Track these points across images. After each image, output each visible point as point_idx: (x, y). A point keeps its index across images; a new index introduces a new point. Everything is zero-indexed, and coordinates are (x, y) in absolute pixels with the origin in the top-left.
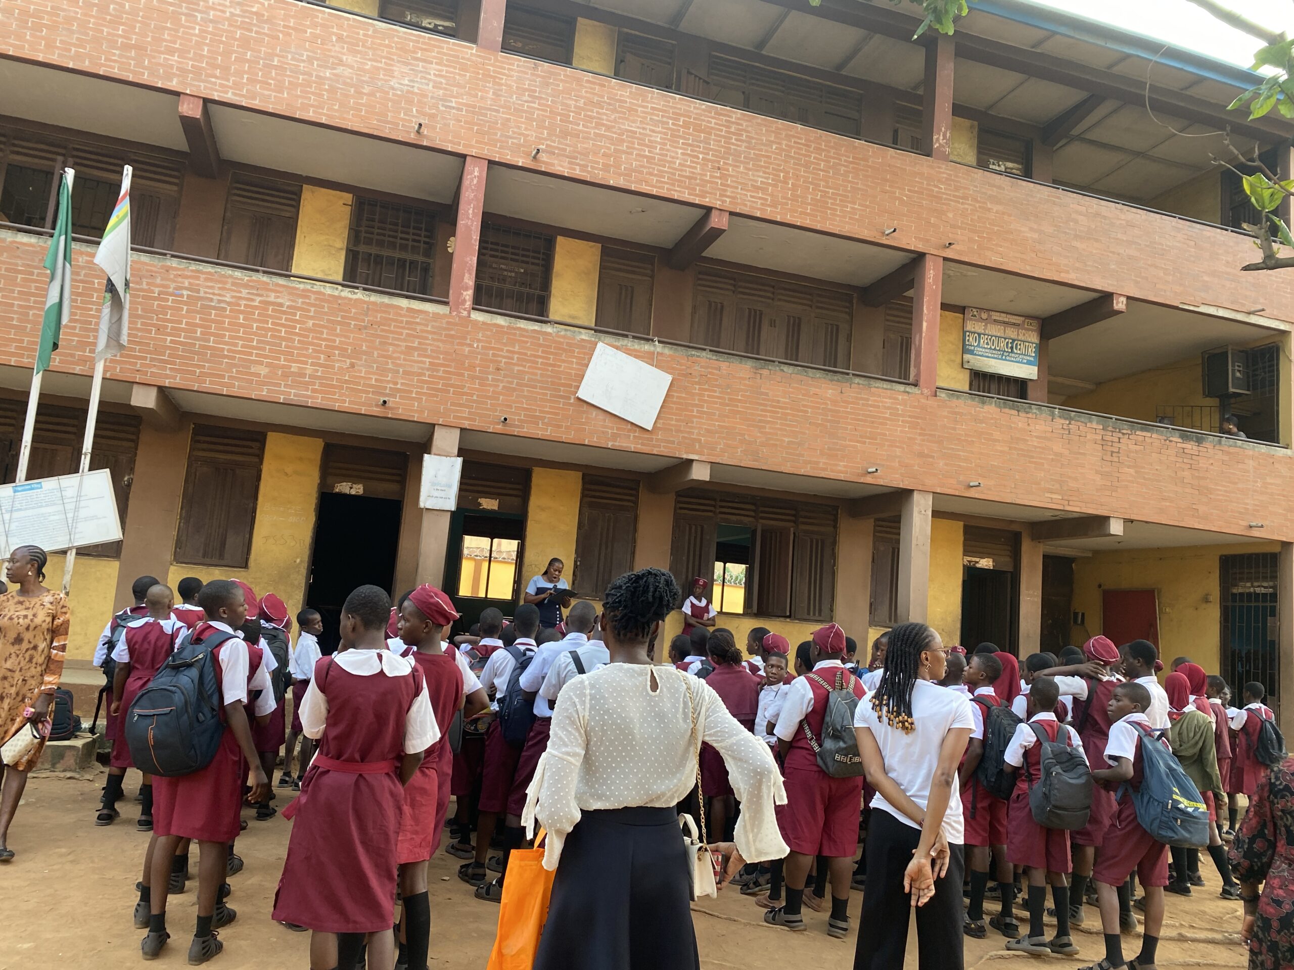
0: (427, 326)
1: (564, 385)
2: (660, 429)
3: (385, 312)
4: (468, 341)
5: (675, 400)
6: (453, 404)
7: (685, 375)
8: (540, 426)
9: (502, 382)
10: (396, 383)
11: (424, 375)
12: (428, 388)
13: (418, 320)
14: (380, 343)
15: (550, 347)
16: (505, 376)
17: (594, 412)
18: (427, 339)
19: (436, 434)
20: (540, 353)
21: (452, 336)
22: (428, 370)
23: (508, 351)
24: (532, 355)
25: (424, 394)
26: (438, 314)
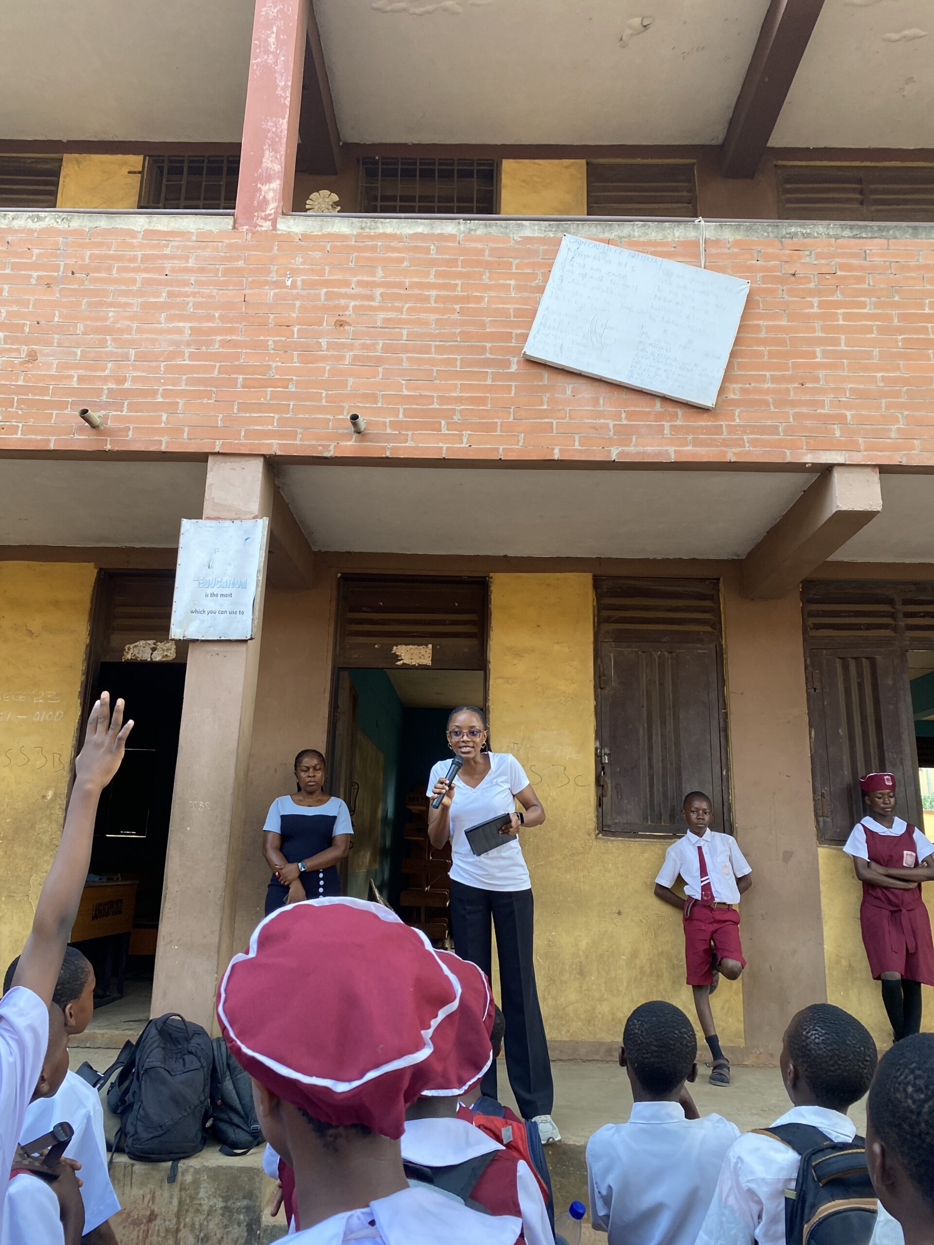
0: (187, 259)
1: (492, 337)
2: (735, 403)
3: (100, 245)
4: (273, 277)
5: (763, 335)
6: (244, 407)
7: (782, 280)
8: (444, 431)
9: (351, 347)
10: (125, 380)
11: (181, 354)
12: (189, 382)
13: (167, 251)
14: (89, 304)
15: (453, 262)
16: (356, 336)
17: (569, 386)
18: (187, 283)
19: (210, 475)
20: (432, 279)
21: (238, 271)
22: (188, 345)
23: (360, 284)
24: (413, 285)
25: (182, 393)
26: (211, 232)
